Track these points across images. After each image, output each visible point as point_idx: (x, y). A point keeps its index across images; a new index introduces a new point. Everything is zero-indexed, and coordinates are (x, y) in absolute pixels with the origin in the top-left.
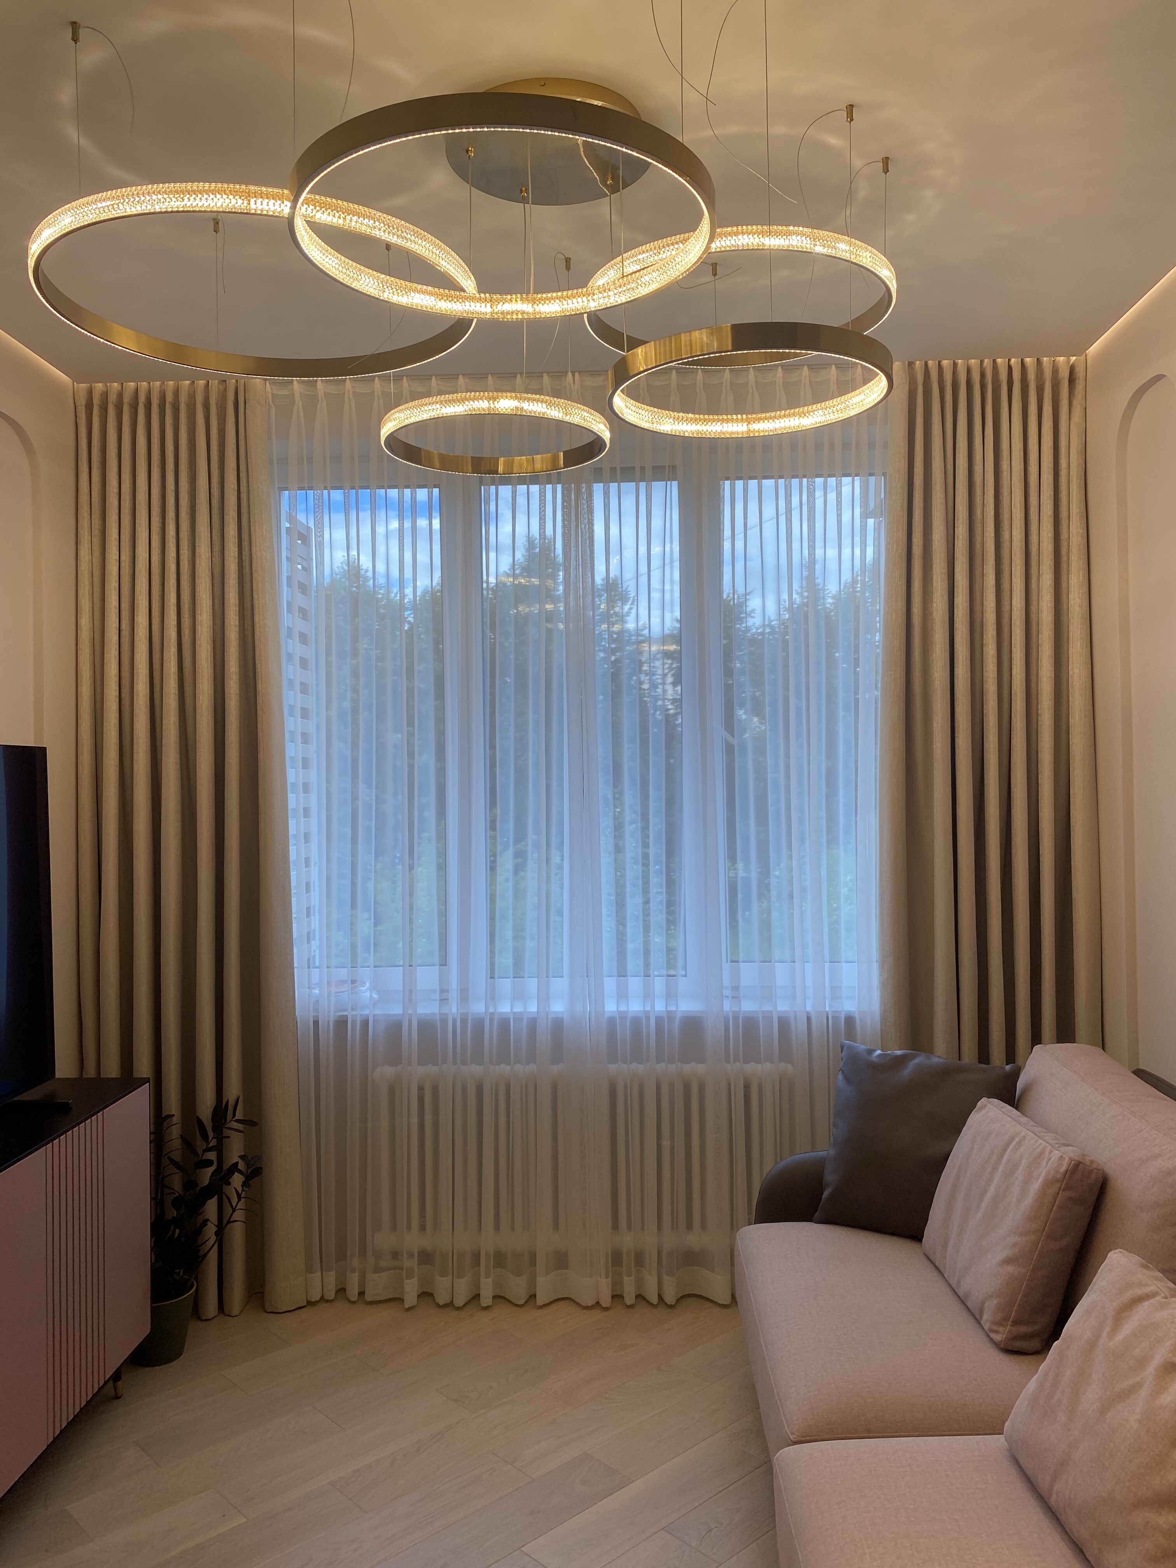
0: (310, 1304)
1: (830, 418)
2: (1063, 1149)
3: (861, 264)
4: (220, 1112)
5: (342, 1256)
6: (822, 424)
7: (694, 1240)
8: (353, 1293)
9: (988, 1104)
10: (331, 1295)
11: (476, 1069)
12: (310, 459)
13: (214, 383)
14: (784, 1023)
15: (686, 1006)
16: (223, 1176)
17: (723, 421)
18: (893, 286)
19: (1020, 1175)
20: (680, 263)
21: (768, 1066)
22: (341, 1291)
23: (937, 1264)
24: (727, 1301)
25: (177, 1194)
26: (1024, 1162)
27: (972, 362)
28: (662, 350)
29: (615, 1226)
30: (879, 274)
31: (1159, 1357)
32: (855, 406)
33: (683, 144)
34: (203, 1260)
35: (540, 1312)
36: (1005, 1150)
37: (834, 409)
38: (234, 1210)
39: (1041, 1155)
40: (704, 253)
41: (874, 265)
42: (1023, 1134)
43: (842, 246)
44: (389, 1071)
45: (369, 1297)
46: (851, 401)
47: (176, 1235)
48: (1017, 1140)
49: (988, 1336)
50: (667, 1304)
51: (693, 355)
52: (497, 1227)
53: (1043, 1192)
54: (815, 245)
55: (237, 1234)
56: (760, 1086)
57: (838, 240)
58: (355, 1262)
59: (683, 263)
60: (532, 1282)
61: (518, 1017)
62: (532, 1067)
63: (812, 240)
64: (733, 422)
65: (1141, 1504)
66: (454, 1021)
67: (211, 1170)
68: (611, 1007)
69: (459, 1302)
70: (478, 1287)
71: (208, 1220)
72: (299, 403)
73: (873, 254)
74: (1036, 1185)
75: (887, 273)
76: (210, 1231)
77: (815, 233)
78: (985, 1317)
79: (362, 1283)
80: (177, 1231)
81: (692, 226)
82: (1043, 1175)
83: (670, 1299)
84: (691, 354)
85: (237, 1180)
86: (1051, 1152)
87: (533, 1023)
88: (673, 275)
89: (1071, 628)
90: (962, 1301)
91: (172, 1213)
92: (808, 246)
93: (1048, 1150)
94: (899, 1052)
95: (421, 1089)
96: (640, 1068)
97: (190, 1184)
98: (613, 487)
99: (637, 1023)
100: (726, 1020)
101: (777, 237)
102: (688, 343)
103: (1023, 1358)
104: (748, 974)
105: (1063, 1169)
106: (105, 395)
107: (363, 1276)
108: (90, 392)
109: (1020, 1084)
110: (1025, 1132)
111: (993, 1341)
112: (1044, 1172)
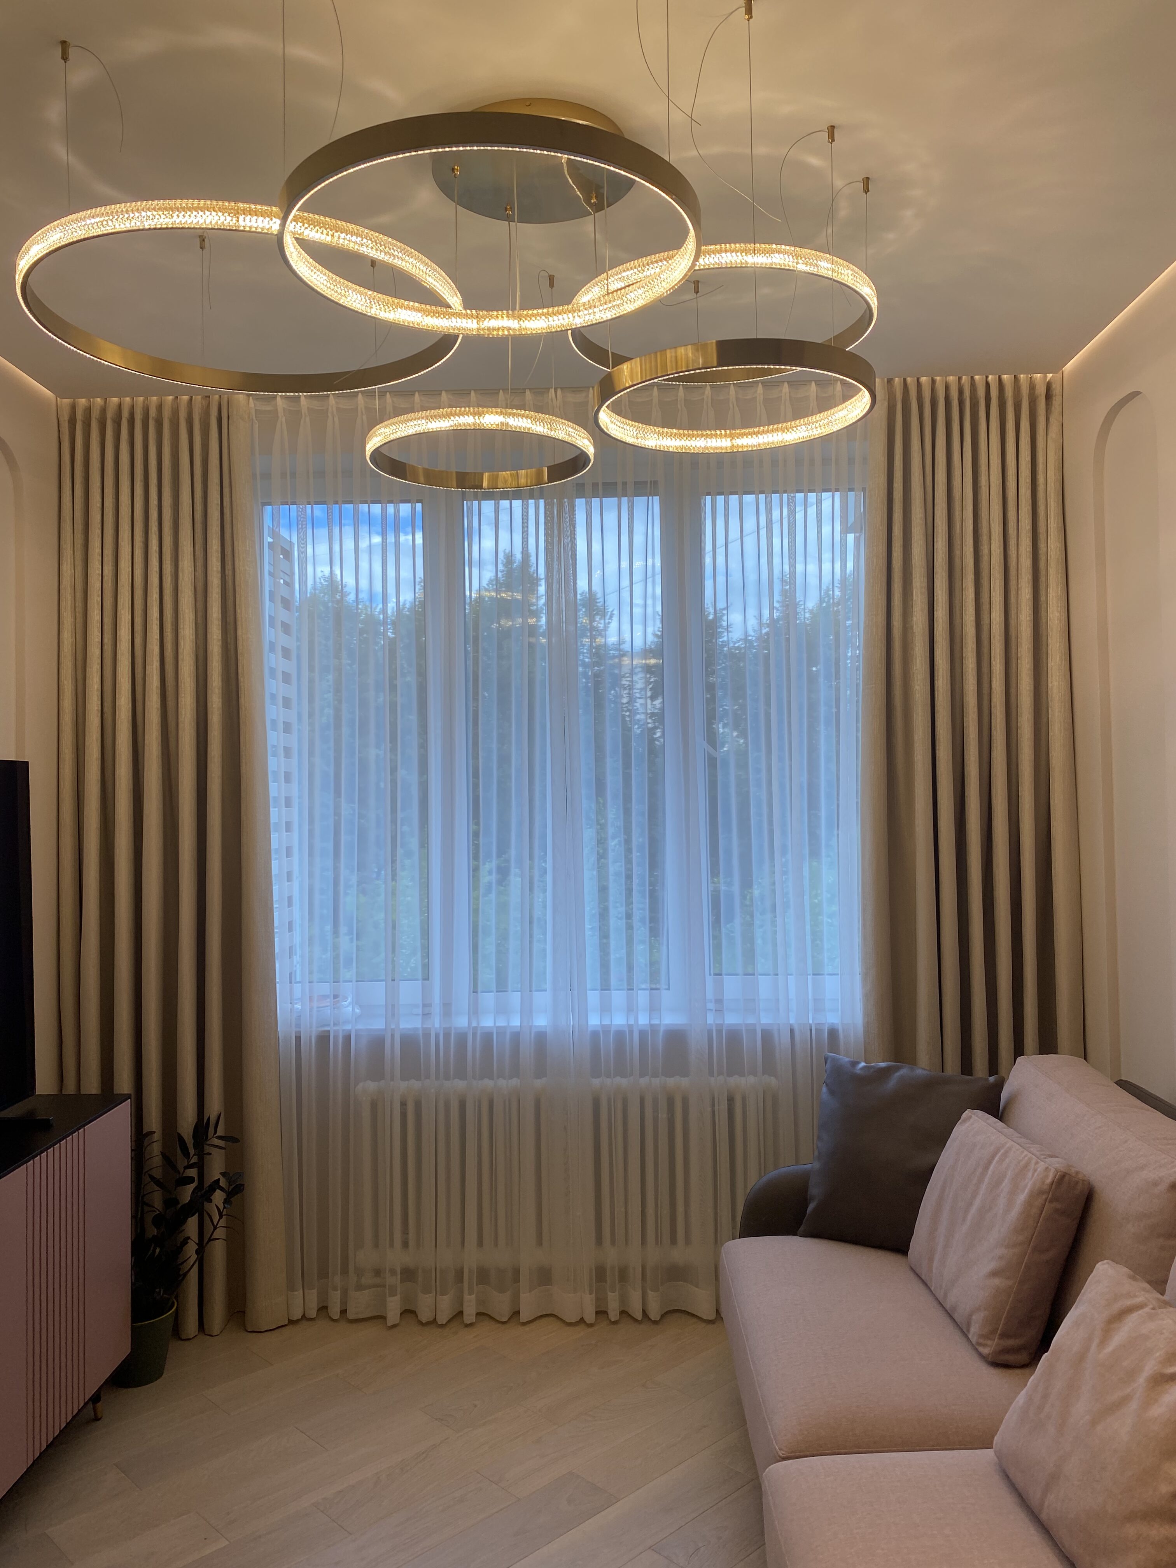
0: (291, 1322)
1: (813, 434)
2: (1049, 1160)
3: (843, 281)
4: (202, 1129)
5: (323, 1273)
6: (805, 440)
7: (679, 1255)
8: (335, 1311)
9: (973, 1116)
10: (313, 1313)
11: (460, 1085)
12: (293, 475)
13: (198, 399)
14: (767, 1036)
15: (670, 1019)
16: (204, 1193)
17: (707, 436)
18: (874, 303)
19: (1006, 1185)
20: (666, 280)
21: (751, 1079)
22: (323, 1309)
23: (923, 1277)
24: (712, 1316)
25: (158, 1212)
26: (1009, 1174)
27: (951, 378)
28: (648, 366)
29: (599, 1241)
30: (860, 292)
31: (1150, 1367)
32: (837, 421)
33: (669, 163)
34: (183, 1279)
35: (524, 1329)
36: (990, 1162)
37: (817, 425)
38: (215, 1228)
39: (1026, 1167)
40: (689, 270)
41: (856, 283)
42: (1008, 1145)
43: (824, 264)
44: (372, 1086)
45: (351, 1315)
46: (833, 417)
47: (156, 1254)
48: (1002, 1151)
49: (976, 1350)
50: (650, 1319)
51: (679, 370)
52: (480, 1244)
53: (1029, 1203)
54: (797, 263)
55: (218, 1251)
56: (744, 1099)
57: (819, 258)
58: (337, 1279)
59: (669, 281)
60: (516, 1298)
61: (501, 1031)
62: (515, 1082)
63: (795, 257)
64: (716, 437)
65: (1131, 1517)
66: (437, 1036)
67: (192, 1186)
68: (594, 1021)
69: (442, 1319)
70: (462, 1305)
71: (189, 1238)
72: (282, 419)
73: (854, 272)
74: (1022, 1198)
75: (867, 291)
76: (191, 1249)
77: (797, 251)
78: (972, 1330)
79: (344, 1301)
80: (158, 1250)
81: (676, 243)
82: (1029, 1185)
83: (654, 1314)
84: (677, 369)
85: (218, 1197)
86: (1037, 1163)
87: (516, 1037)
88: (658, 292)
89: (1050, 641)
90: (949, 1314)
91: (152, 1231)
92: (791, 264)
93: (1033, 1162)
94: (883, 1065)
95: (403, 1104)
96: (623, 1082)
97: (170, 1202)
98: (596, 502)
99: (620, 1036)
100: (710, 1033)
101: (760, 255)
102: (673, 359)
103: (1010, 1371)
104: (732, 987)
105: (1049, 1180)
106: (88, 410)
107: (345, 1293)
108: (73, 407)
109: (1004, 1096)
110: (1010, 1143)
111: (981, 1355)
112: (1029, 1183)
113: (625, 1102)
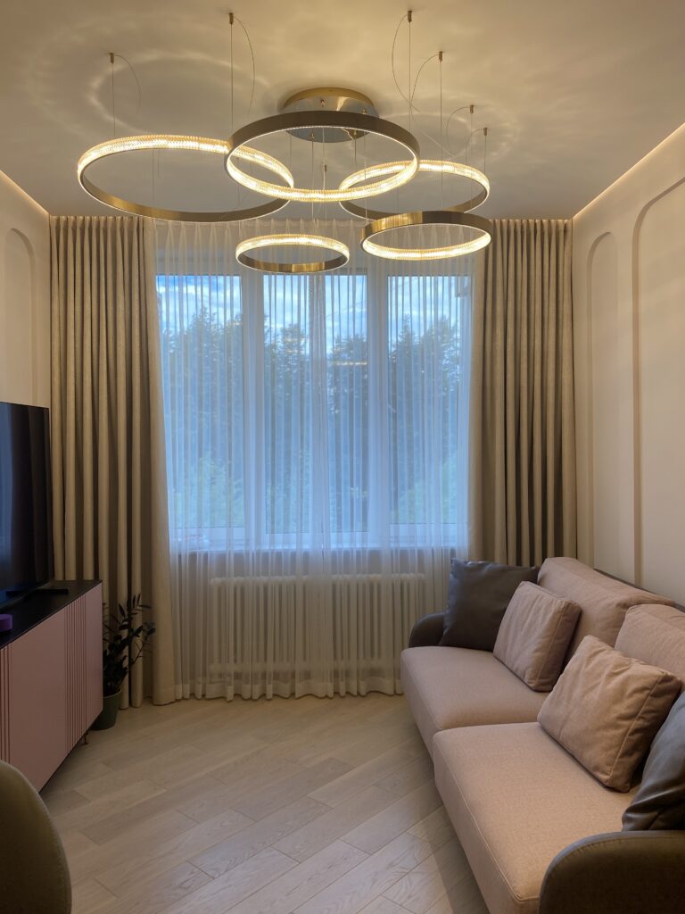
0: (177, 701)
1: (459, 253)
2: (562, 599)
3: (474, 179)
4: (131, 601)
5: (193, 676)
7: (375, 663)
8: (199, 695)
9: (525, 584)
10: (188, 696)
11: (264, 579)
12: (177, 259)
13: (126, 218)
14: (421, 553)
15: (372, 545)
16: (134, 633)
17: (410, 252)
18: (488, 188)
19: (542, 611)
21: (412, 575)
23: (501, 660)
24: (392, 693)
26: (544, 607)
27: (517, 221)
29: (335, 658)
30: (482, 184)
35: (297, 702)
36: (534, 602)
38: (141, 651)
39: (552, 602)
42: (542, 594)
43: (466, 171)
44: (218, 580)
45: (207, 697)
46: (472, 245)
48: (540, 597)
49: (528, 686)
50: (361, 695)
52: (275, 660)
53: (553, 617)
55: (139, 667)
56: (408, 585)
57: (464, 168)
58: (200, 679)
60: (293, 686)
61: (286, 552)
62: (293, 577)
66: (253, 554)
67: (127, 630)
68: (334, 546)
69: (255, 697)
70: (265, 689)
71: (124, 658)
72: (171, 230)
73: (480, 174)
74: (550, 615)
75: (485, 183)
76: (126, 663)
82: (553, 610)
84: (403, 224)
86: (556, 600)
87: (294, 554)
89: (563, 355)
90: (515, 674)
91: (108, 652)
94: (480, 562)
95: (235, 589)
96: (348, 577)
98: (336, 277)
99: (347, 553)
100: (392, 551)
102: (402, 219)
103: (541, 693)
104: (403, 530)
105: (562, 607)
106: (67, 222)
107: (204, 686)
108: (58, 220)
109: (539, 575)
111: (531, 688)
113: (349, 587)
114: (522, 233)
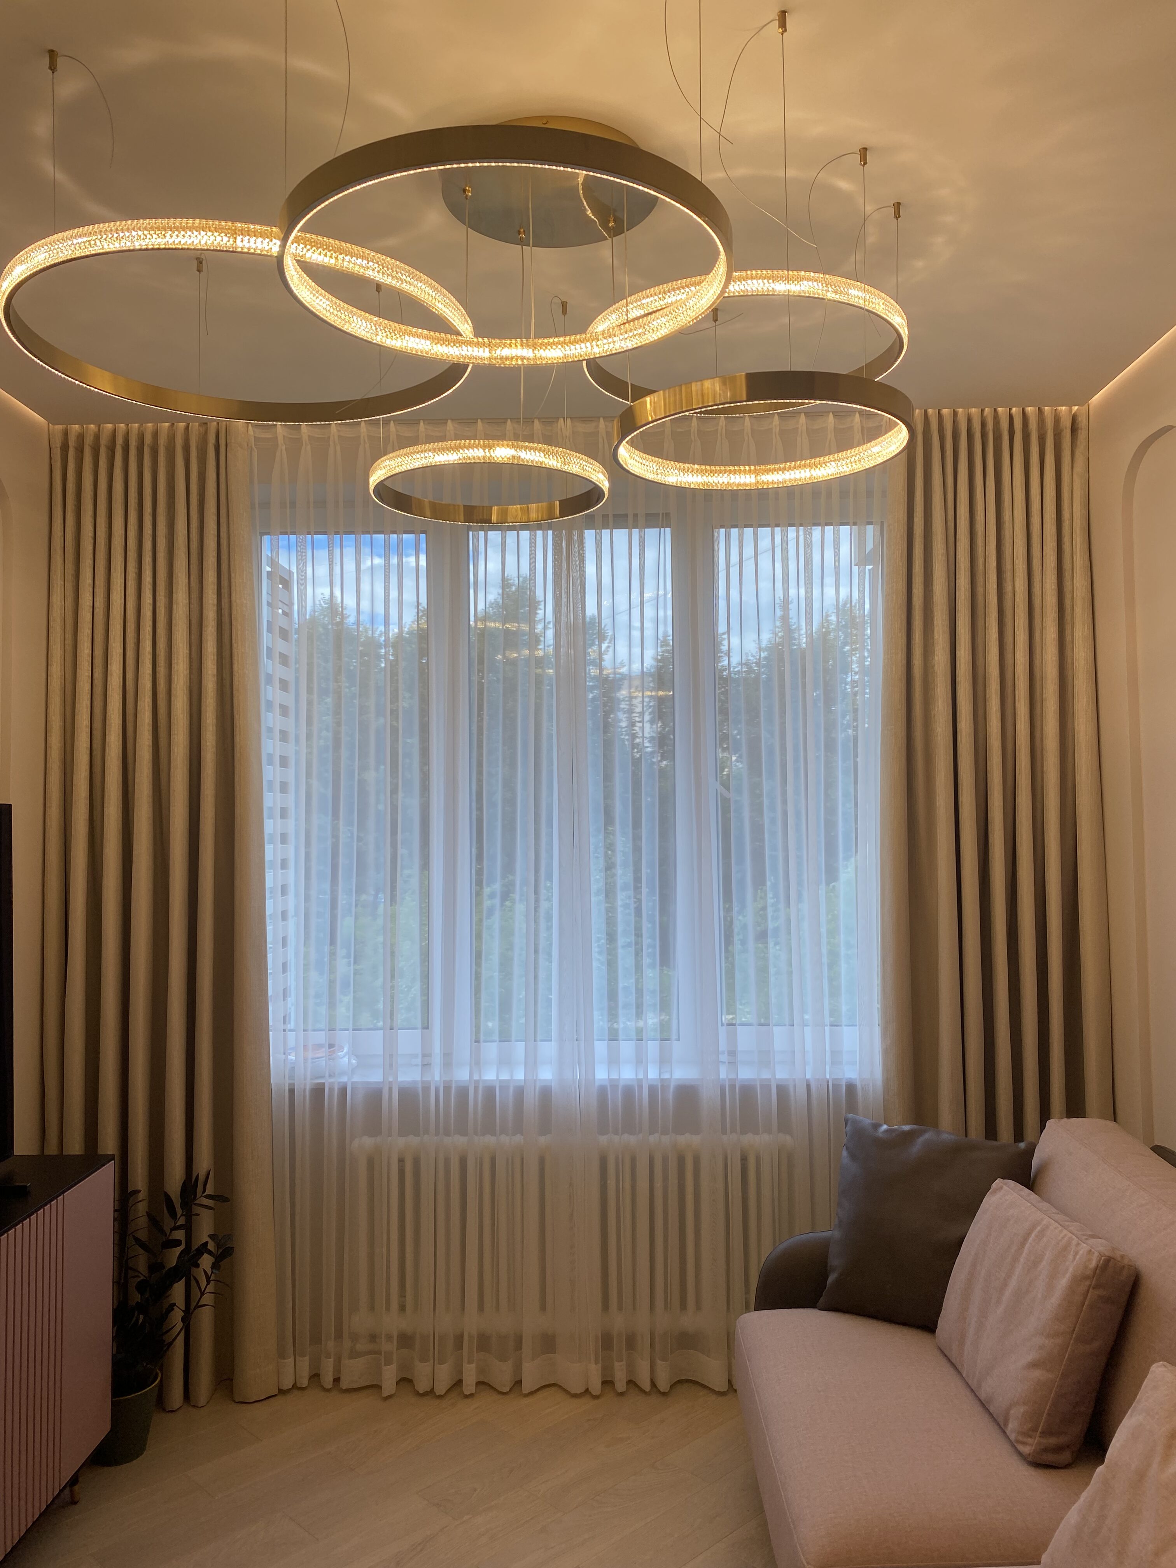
0: (282, 1392)
1: (843, 470)
2: (1092, 1241)
3: (874, 311)
4: (190, 1187)
5: (316, 1338)
6: (835, 476)
7: (689, 1321)
8: (327, 1380)
9: (1004, 1186)
10: (304, 1382)
11: (460, 1141)
12: (293, 504)
13: (195, 428)
14: (782, 1091)
15: (680, 1073)
16: (191, 1258)
17: (730, 472)
18: (904, 332)
20: (692, 308)
21: (766, 1137)
22: (315, 1377)
23: (954, 1361)
24: (724, 1388)
25: (142, 1278)
26: (1048, 1255)
27: (973, 411)
28: (672, 399)
29: (606, 1306)
30: (892, 321)
32: (870, 458)
33: (700, 183)
34: (168, 1349)
35: (526, 1401)
36: (1025, 1240)
37: (848, 461)
38: (203, 1294)
39: (1066, 1248)
40: (718, 297)
41: (887, 312)
42: (1044, 1222)
43: (853, 292)
44: (368, 1142)
45: (344, 1385)
46: (866, 453)
47: (140, 1321)
48: (1039, 1228)
49: (1016, 1448)
50: (659, 1391)
51: (706, 405)
52: (481, 1308)
53: (1070, 1291)
54: (827, 291)
55: (205, 1319)
56: (758, 1159)
57: (850, 286)
58: (331, 1344)
59: (695, 309)
60: (518, 1368)
61: (504, 1086)
62: (518, 1139)
63: (824, 285)
64: (740, 473)
66: (437, 1089)
67: (178, 1250)
68: (601, 1074)
69: (440, 1389)
70: (461, 1372)
71: (174, 1304)
72: (282, 447)
73: (886, 301)
74: (1063, 1282)
75: (899, 320)
76: (177, 1316)
77: (827, 279)
78: (1011, 1425)
79: (337, 1369)
80: (142, 1317)
81: (705, 268)
82: (1071, 1269)
83: (663, 1386)
84: (703, 404)
85: (206, 1261)
86: (1078, 1244)
87: (520, 1092)
88: (684, 321)
90: (984, 1405)
91: (136, 1297)
92: (820, 292)
93: (1074, 1242)
94: (906, 1128)
95: (401, 1161)
96: (632, 1140)
97: (155, 1267)
98: (606, 533)
99: (629, 1093)
100: (722, 1088)
101: (793, 282)
102: (699, 392)
103: (1053, 1472)
104: (746, 1039)
105: (1093, 1264)
106: (81, 437)
107: (338, 1361)
108: (66, 434)
109: (1035, 1162)
110: (1046, 1220)
111: (1020, 1454)
112: (1071, 1267)
113: (633, 1160)
114: (984, 435)
